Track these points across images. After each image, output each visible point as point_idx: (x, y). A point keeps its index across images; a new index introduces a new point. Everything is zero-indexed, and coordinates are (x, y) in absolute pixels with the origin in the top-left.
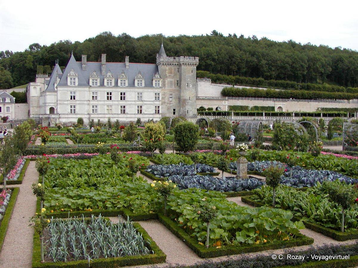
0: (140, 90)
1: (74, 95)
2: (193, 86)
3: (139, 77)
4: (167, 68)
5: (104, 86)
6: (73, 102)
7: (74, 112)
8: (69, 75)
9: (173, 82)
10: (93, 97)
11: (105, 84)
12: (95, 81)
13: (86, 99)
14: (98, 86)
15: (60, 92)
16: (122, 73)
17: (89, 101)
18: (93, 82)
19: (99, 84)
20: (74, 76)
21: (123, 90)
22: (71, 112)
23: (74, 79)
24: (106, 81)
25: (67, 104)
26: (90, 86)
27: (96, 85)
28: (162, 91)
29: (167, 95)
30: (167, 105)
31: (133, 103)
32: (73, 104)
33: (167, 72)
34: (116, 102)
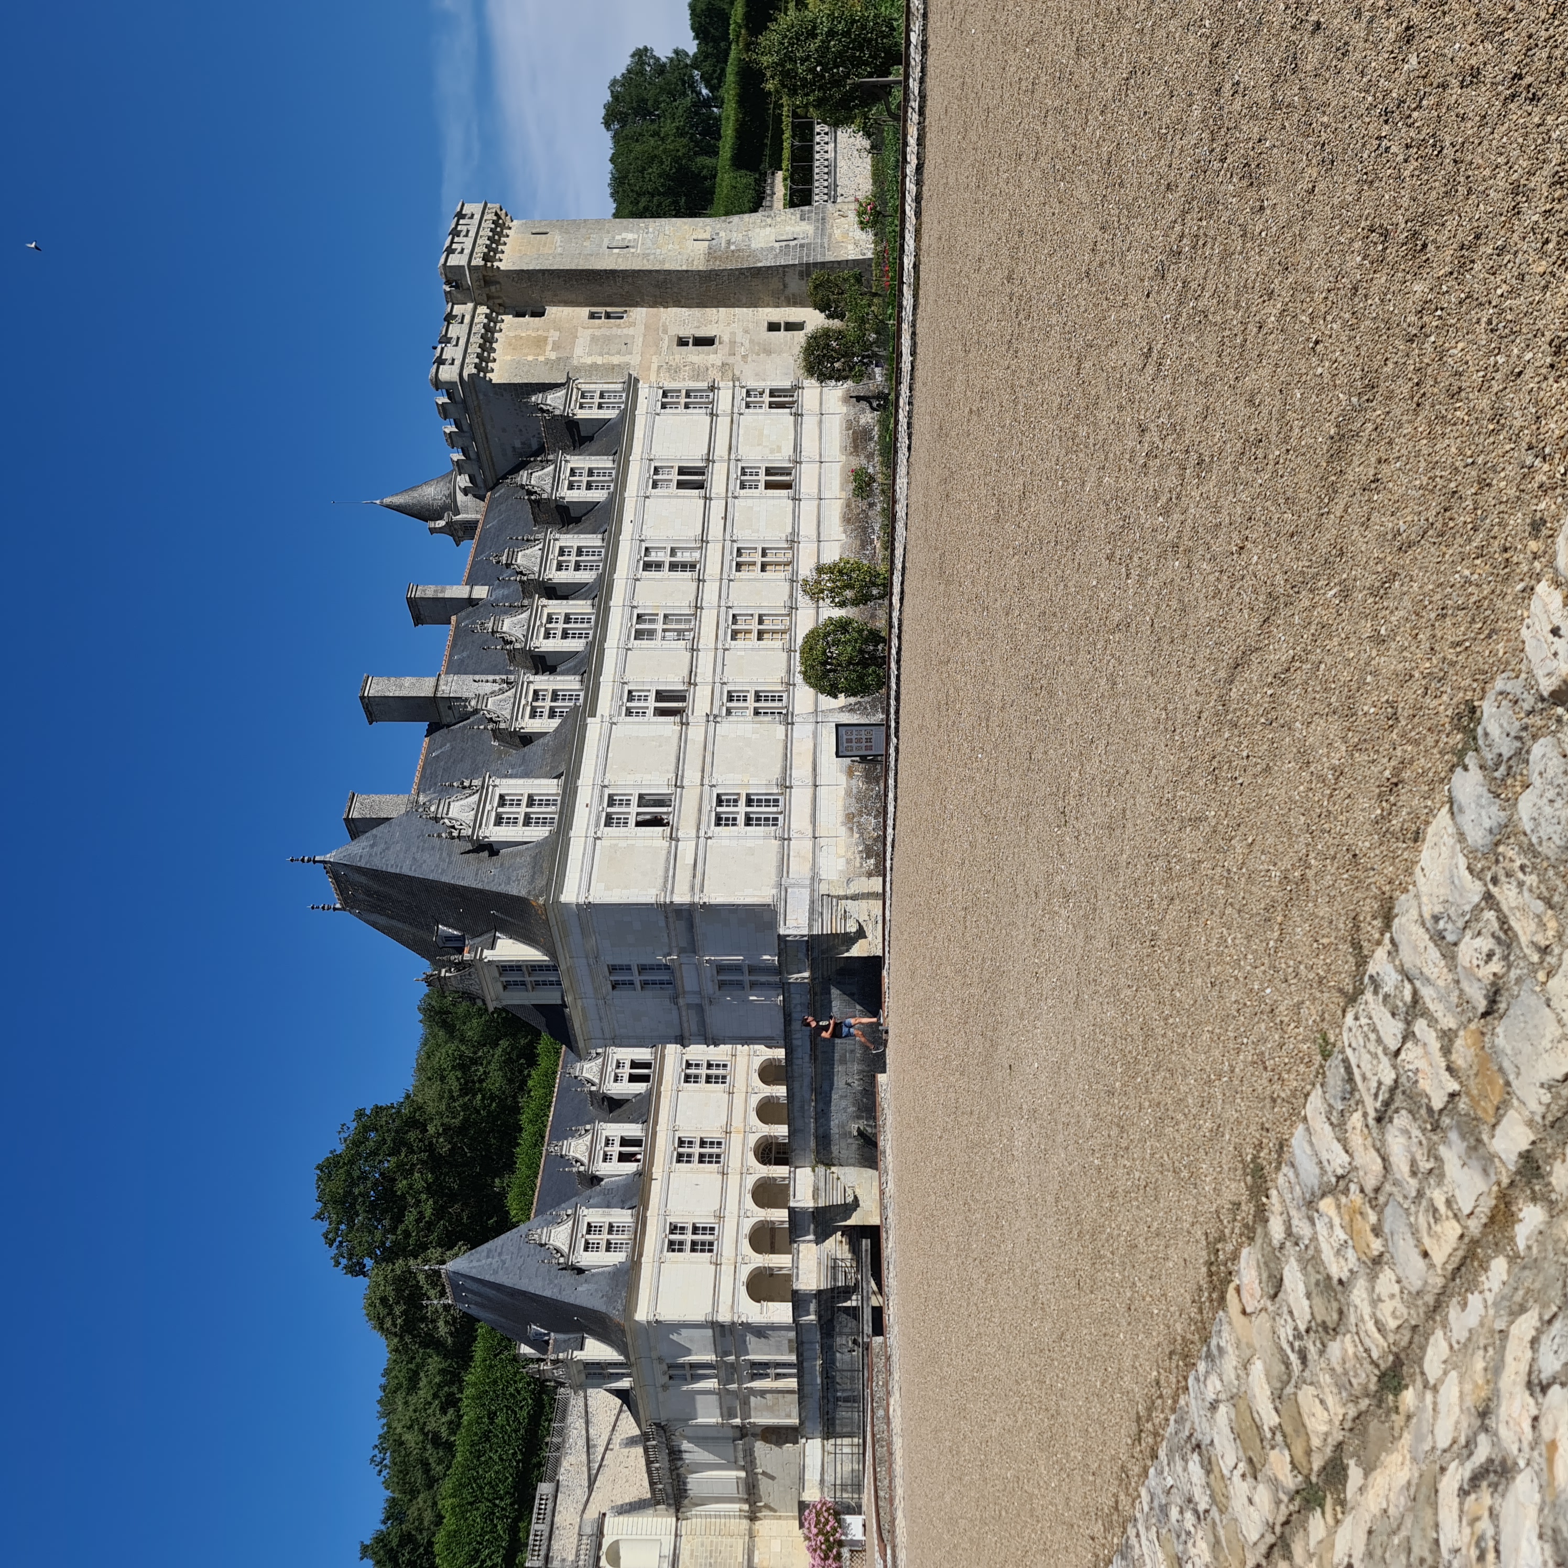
0: (638, 475)
1: (634, 801)
4: (509, 358)
5: (588, 651)
6: (684, 811)
9: (600, 333)
10: (661, 713)
11: (573, 645)
12: (546, 702)
14: (585, 684)
15: (598, 884)
17: (685, 723)
19: (571, 682)
20: (481, 804)
21: (630, 558)
23: (506, 799)
24: (551, 645)
25: (704, 843)
28: (653, 378)
29: (677, 357)
30: (738, 357)
31: (717, 507)
32: (706, 808)
33: (530, 358)
34: (710, 592)
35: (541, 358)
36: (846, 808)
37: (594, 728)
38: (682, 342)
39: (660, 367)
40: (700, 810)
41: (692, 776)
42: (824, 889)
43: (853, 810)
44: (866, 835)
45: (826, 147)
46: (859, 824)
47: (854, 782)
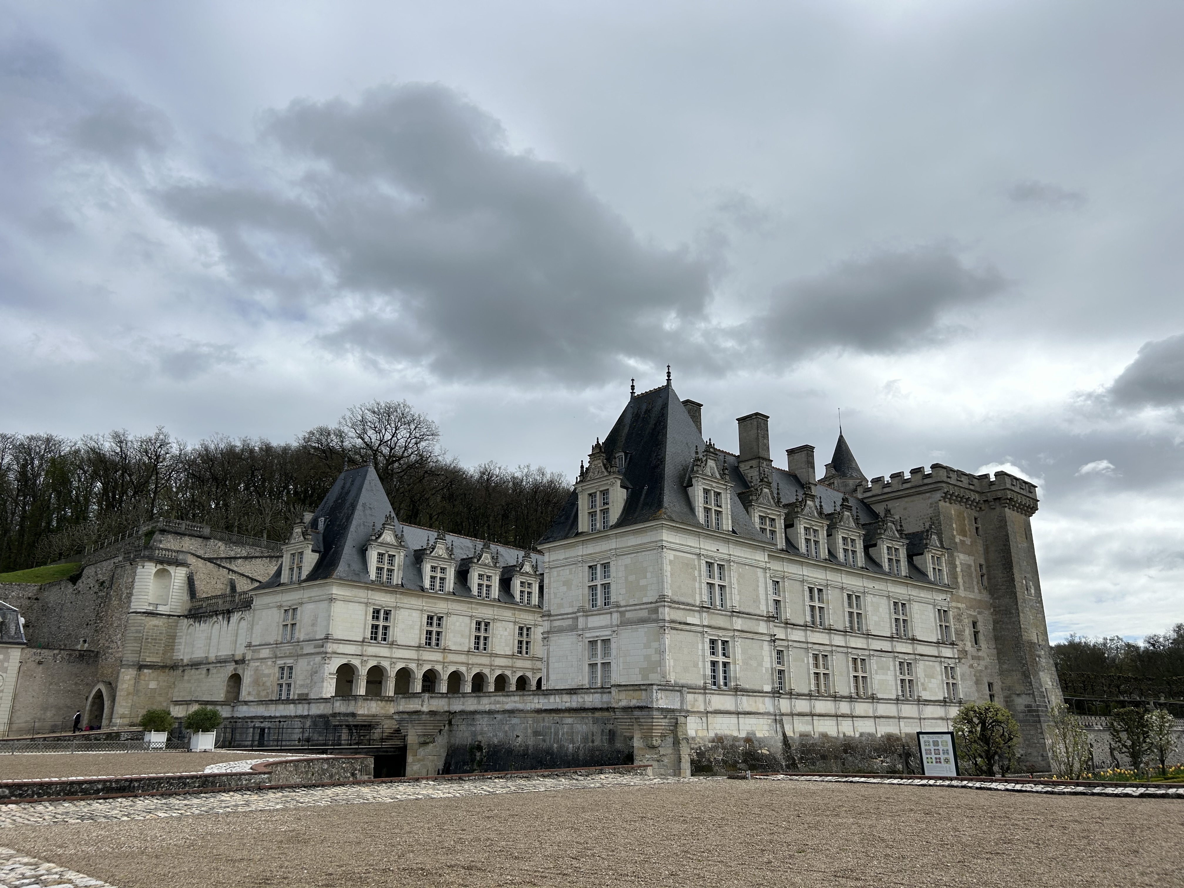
0: (900, 592)
4: (953, 512)
5: (799, 554)
6: (719, 618)
7: (727, 680)
8: (699, 471)
11: (802, 545)
12: (768, 526)
13: (764, 609)
14: (781, 551)
15: (672, 555)
19: (781, 542)
20: (716, 480)
21: (853, 586)
23: (718, 497)
25: (701, 631)
28: (954, 604)
29: (966, 621)
30: (971, 662)
31: (886, 646)
32: (721, 633)
33: (954, 526)
34: (838, 640)
35: (955, 533)
36: (726, 737)
37: (761, 557)
38: (974, 624)
39: (959, 608)
40: (720, 628)
41: (739, 623)
42: (681, 720)
43: (725, 742)
44: (711, 752)
45: (1099, 724)
46: (716, 747)
47: (742, 743)
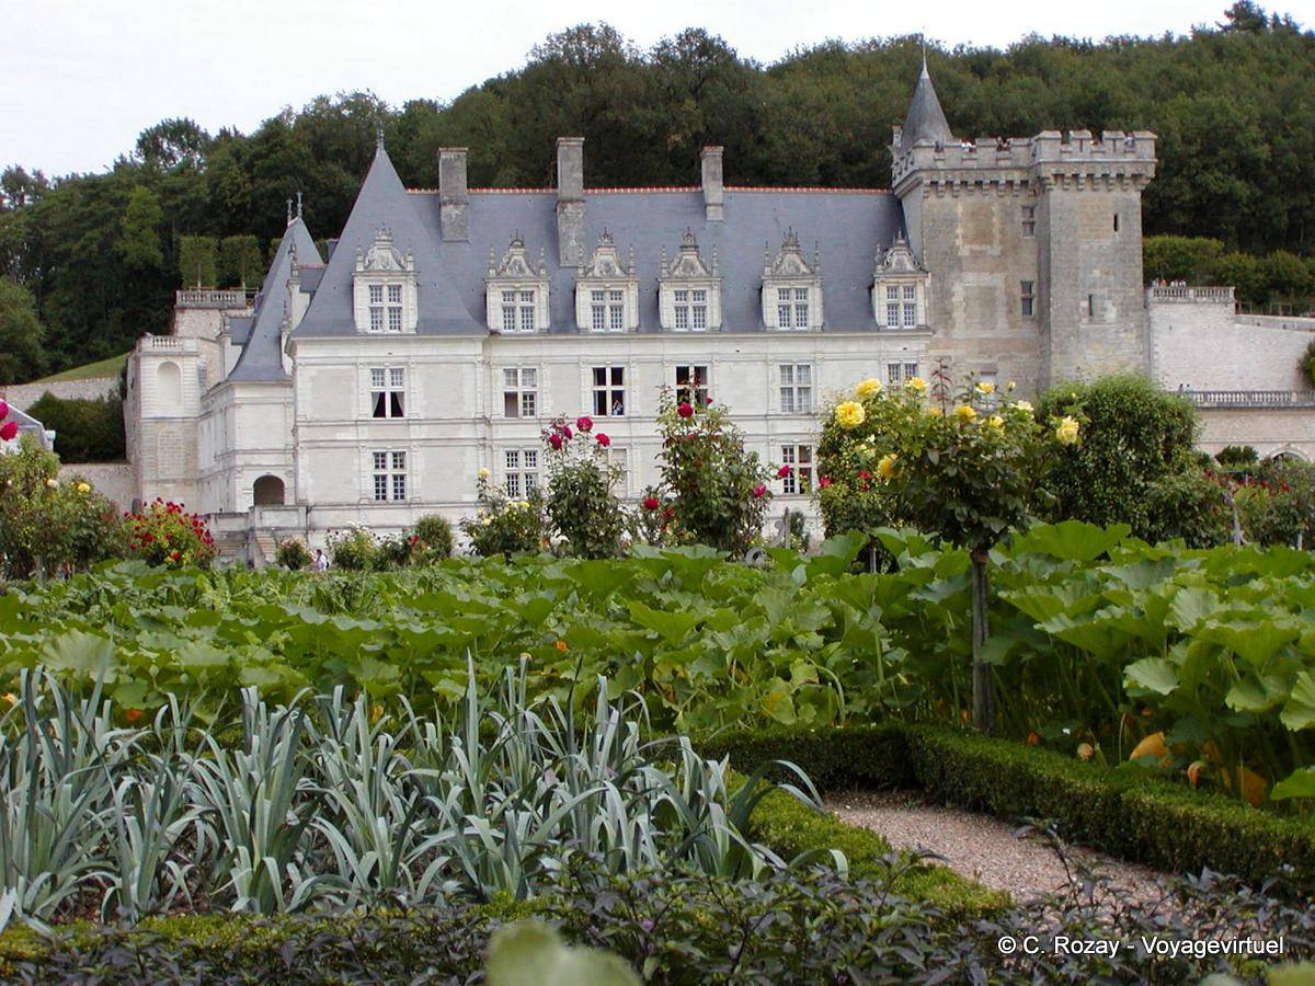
0: (798, 351)
1: (396, 389)
2: (1124, 312)
3: (786, 268)
4: (960, 210)
5: (578, 331)
6: (389, 428)
7: (400, 493)
8: (360, 268)
9: (1000, 295)
10: (510, 398)
11: (584, 317)
12: (519, 302)
13: (471, 410)
14: (542, 332)
15: (313, 371)
16: (683, 247)
17: (487, 421)
18: (509, 311)
19: (542, 320)
20: (390, 273)
21: (691, 354)
22: (381, 493)
23: (396, 290)
24: (584, 299)
25: (355, 446)
26: (494, 333)
27: (528, 323)
32: (393, 444)
33: (960, 231)
34: (647, 429)
35: (958, 242)
40: (389, 440)
41: (418, 431)
